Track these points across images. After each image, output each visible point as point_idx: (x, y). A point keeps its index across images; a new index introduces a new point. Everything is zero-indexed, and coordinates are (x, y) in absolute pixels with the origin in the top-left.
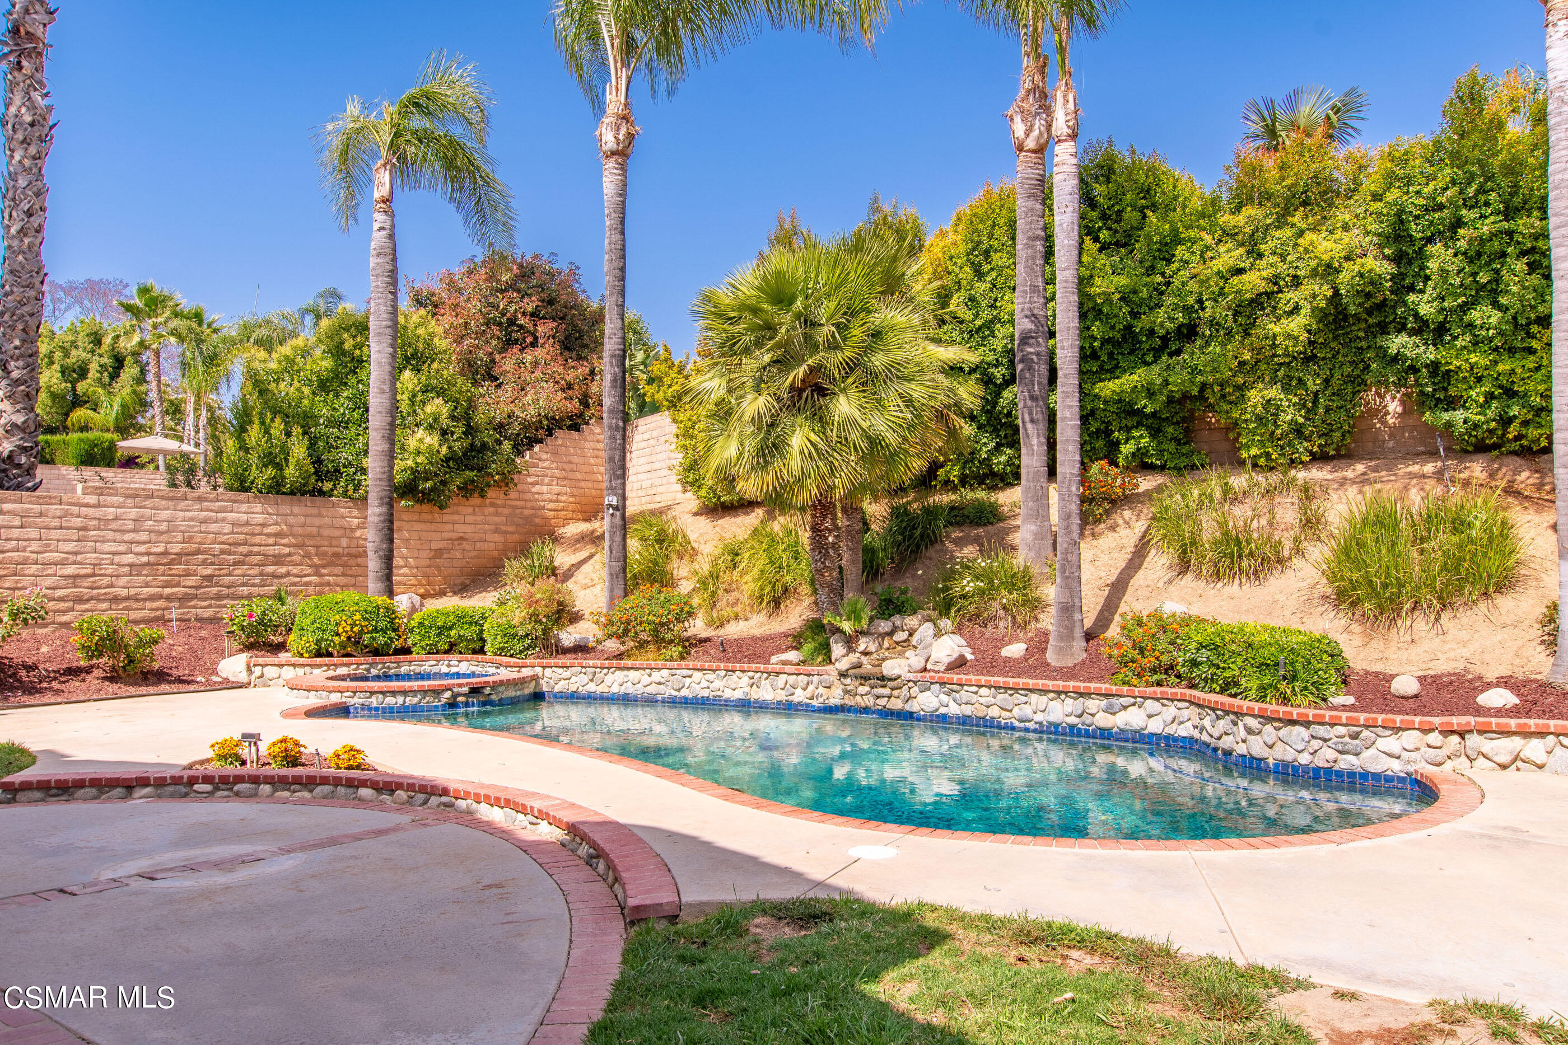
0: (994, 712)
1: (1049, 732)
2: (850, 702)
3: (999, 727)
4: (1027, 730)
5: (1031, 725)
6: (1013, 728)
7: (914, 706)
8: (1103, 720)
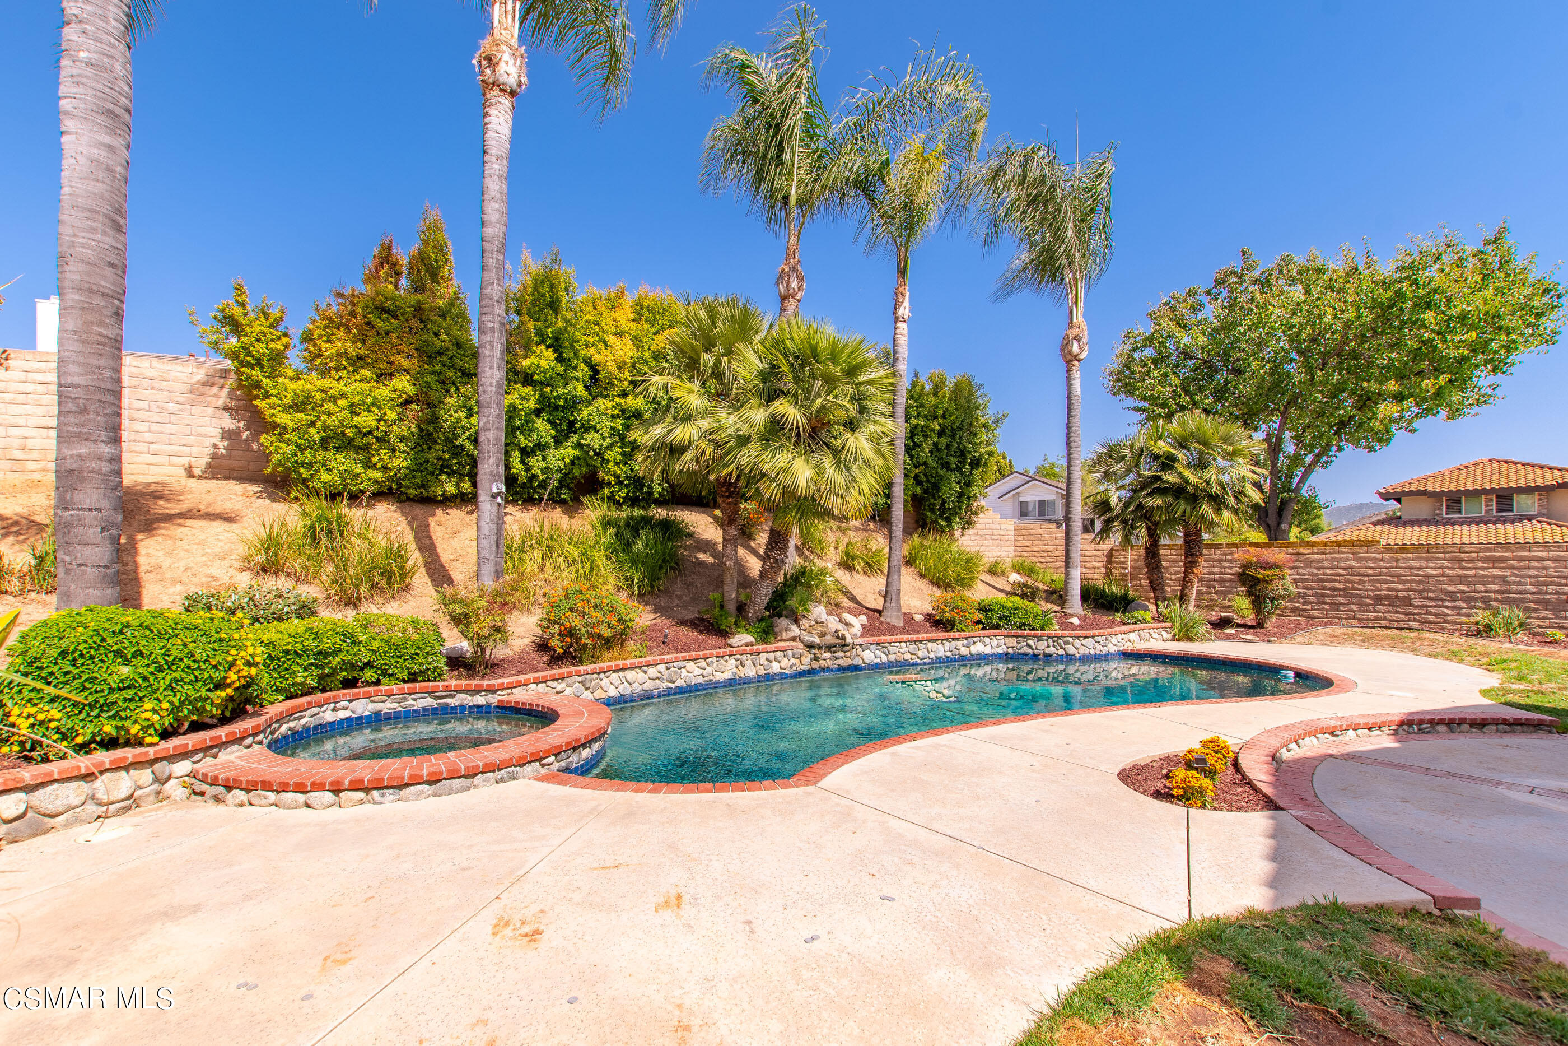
0: (908, 656)
1: (936, 663)
2: (816, 665)
3: (909, 665)
4: (925, 664)
5: (927, 661)
6: (917, 664)
7: (858, 662)
8: (964, 651)
